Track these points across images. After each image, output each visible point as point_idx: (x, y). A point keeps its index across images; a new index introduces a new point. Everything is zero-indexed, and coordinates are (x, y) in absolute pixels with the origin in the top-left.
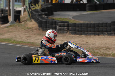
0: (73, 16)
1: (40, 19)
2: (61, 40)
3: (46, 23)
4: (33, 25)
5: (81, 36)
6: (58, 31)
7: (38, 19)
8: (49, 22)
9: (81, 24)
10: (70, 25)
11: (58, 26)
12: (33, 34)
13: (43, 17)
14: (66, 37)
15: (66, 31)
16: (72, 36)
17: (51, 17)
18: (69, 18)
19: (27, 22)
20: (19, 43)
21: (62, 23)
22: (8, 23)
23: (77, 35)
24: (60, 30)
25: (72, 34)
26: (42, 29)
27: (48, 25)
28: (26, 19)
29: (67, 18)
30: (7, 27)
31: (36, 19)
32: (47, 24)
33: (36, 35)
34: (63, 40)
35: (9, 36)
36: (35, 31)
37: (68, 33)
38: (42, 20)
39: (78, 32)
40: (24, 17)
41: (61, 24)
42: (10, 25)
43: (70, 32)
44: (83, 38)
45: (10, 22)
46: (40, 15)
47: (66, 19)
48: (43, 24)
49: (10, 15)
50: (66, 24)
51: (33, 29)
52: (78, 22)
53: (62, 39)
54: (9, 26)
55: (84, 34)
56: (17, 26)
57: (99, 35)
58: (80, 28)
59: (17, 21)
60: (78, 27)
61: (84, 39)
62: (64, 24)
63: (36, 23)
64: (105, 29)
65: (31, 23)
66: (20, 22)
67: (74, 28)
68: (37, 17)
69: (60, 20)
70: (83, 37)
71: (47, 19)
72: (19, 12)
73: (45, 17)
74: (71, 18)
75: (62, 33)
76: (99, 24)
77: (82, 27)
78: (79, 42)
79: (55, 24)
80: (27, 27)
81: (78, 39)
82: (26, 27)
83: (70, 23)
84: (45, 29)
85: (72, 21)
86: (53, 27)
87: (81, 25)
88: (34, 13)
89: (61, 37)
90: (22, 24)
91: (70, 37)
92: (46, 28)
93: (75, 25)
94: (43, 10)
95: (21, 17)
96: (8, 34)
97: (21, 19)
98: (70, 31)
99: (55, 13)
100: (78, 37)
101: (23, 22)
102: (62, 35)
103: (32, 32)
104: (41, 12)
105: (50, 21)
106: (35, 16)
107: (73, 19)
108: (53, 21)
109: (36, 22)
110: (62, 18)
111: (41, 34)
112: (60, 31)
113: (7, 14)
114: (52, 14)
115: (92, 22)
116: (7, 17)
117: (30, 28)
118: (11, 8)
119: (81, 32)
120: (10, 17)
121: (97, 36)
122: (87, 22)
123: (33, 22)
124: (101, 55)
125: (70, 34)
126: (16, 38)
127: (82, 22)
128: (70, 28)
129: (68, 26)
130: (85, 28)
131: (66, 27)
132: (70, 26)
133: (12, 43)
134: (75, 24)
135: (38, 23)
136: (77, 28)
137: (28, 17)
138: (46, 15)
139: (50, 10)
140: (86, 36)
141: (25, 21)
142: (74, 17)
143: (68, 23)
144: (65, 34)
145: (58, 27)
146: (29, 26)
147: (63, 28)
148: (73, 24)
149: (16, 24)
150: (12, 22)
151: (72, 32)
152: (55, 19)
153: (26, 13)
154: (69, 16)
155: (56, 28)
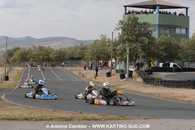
2: (157, 91)
3: (148, 79)
4: (140, 80)
5: (169, 88)
7: (143, 76)
8: (150, 78)
9: (169, 81)
10: (163, 81)
13: (146, 75)
14: (160, 88)
15: (160, 85)
16: (164, 88)
17: (151, 76)
19: (136, 78)
20: (131, 91)
21: (158, 80)
23: (167, 87)
24: (157, 84)
25: (164, 86)
26: (145, 83)
28: (135, 76)
33: (141, 87)
35: (125, 86)
36: (141, 84)
38: (146, 77)
42: (126, 80)
46: (144, 74)
47: (160, 77)
48: (146, 80)
49: (126, 73)
50: (160, 80)
52: (167, 79)
56: (130, 81)
57: (180, 88)
59: (130, 77)
61: (171, 90)
63: (142, 79)
64: (183, 84)
66: (132, 78)
67: (165, 83)
71: (148, 77)
72: (132, 71)
76: (180, 81)
78: (167, 92)
80: (136, 81)
81: (167, 90)
83: (162, 79)
85: (164, 79)
86: (152, 82)
87: (169, 82)
92: (148, 82)
93: (165, 81)
94: (146, 71)
95: (133, 75)
99: (153, 73)
101: (134, 78)
103: (139, 85)
106: (141, 74)
108: (152, 78)
110: (158, 76)
111: (144, 86)
113: (124, 73)
114: (152, 74)
115: (176, 80)
118: (127, 69)
119: (169, 86)
120: (126, 75)
121: (179, 89)
122: (173, 80)
123: (140, 78)
124: (181, 101)
125: (162, 87)
126: (129, 88)
127: (170, 79)
128: (163, 83)
129: (161, 81)
130: (172, 83)
133: (127, 91)
136: (167, 83)
137: (137, 75)
138: (148, 74)
139: (150, 71)
140: (172, 88)
142: (165, 76)
145: (155, 82)
146: (138, 81)
147: (158, 82)
149: (130, 79)
150: (127, 78)
152: (154, 77)
153: (136, 73)
155: (154, 83)
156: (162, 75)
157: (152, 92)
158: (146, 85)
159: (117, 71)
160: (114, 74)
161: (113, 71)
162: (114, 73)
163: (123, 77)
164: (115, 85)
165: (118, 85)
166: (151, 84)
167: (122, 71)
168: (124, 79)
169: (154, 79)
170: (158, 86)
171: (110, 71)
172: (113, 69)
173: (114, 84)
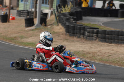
0: (103, 22)
1: (67, 24)
2: (89, 48)
3: (74, 27)
4: (60, 29)
5: (111, 44)
6: (86, 37)
7: (66, 23)
8: (77, 27)
9: (112, 31)
10: (100, 31)
11: (86, 32)
12: (59, 39)
13: (71, 21)
14: (94, 45)
15: (95, 38)
16: (101, 44)
17: (79, 22)
18: (99, 24)
19: (53, 25)
21: (91, 30)
22: (34, 26)
23: (107, 43)
24: (89, 36)
25: (102, 41)
26: (69, 34)
27: (76, 30)
28: (52, 23)
29: (97, 24)
30: (32, 30)
31: (63, 24)
32: (74, 29)
33: (62, 41)
34: (91, 48)
35: (33, 39)
36: (62, 36)
37: (97, 40)
38: (70, 25)
39: (108, 40)
40: (51, 21)
41: (89, 31)
42: (36, 28)
43: (99, 40)
44: (112, 47)
45: (35, 25)
46: (68, 20)
47: (95, 25)
48: (70, 29)
49: (36, 17)
50: (95, 30)
51: (59, 34)
52: (108, 29)
53: (90, 46)
54: (34, 29)
55: (114, 42)
56: (43, 30)
58: (110, 35)
59: (43, 24)
60: (109, 34)
61: (114, 48)
62: (93, 31)
63: (63, 28)
65: (58, 27)
66: (46, 25)
67: (104, 35)
68: (64, 21)
69: (89, 25)
70: (113, 45)
71: (75, 24)
72: (46, 15)
73: (74, 21)
74: (101, 24)
75: (90, 40)
77: (112, 35)
78: (108, 51)
79: (84, 30)
80: (54, 31)
81: (107, 47)
82: (52, 31)
83: (99, 29)
84: (72, 34)
85: (102, 28)
86: (81, 33)
87: (111, 33)
88: (62, 17)
89: (89, 44)
90: (48, 28)
91: (99, 45)
92: (74, 33)
94: (71, 14)
95: (47, 20)
96: (33, 37)
97: (47, 22)
98: (100, 38)
99: (84, 18)
100: (108, 45)
101: (49, 25)
102: (91, 42)
103: (58, 37)
104: (69, 16)
105: (79, 26)
106: (63, 20)
107: (103, 26)
108: (82, 26)
109: (63, 26)
110: (92, 23)
111: (68, 40)
112: (88, 38)
113: (33, 16)
114: (81, 19)
116: (33, 19)
117: (57, 33)
118: (37, 10)
119: (111, 40)
120: (36, 20)
122: (118, 30)
123: (60, 26)
125: (99, 42)
127: (113, 29)
128: (100, 35)
129: (98, 33)
130: (116, 36)
131: (95, 33)
132: (99, 33)
134: (105, 31)
135: (65, 27)
136: (107, 36)
137: (55, 21)
138: (74, 19)
139: (79, 15)
140: (116, 45)
141: (51, 24)
143: (98, 30)
144: (94, 41)
145: (86, 34)
146: (56, 31)
147: (92, 34)
148: (103, 31)
149: (42, 27)
150: (37, 25)
151: (101, 39)
152: (84, 24)
153: (53, 16)
154: (99, 22)
155: (84, 34)
156: (100, 22)
157: (81, 49)
158: (71, 39)
159: (20, 13)
160: (13, 19)
161: (13, 14)
162: (15, 16)
163: (29, 22)
164: (15, 37)
165: (22, 38)
166: (79, 37)
167: (28, 13)
168: (33, 27)
169: (84, 28)
170: (92, 40)
171: (8, 11)
172: (12, 8)
173: (14, 35)
